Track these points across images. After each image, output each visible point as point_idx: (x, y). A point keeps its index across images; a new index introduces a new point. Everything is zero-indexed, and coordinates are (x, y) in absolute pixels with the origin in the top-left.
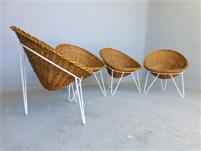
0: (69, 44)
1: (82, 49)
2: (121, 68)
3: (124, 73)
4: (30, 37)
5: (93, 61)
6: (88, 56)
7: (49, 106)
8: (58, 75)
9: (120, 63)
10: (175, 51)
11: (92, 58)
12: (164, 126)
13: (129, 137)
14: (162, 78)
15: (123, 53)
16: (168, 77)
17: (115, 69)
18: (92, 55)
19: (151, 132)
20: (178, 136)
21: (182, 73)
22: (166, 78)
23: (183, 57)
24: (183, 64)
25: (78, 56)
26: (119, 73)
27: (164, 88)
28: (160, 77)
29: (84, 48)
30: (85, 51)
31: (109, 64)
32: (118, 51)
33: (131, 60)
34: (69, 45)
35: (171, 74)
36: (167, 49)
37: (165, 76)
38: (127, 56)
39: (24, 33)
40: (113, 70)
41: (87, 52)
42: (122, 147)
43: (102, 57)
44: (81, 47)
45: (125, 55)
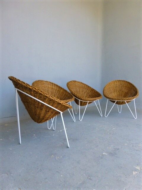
0: (42, 79)
1: (53, 84)
2: (87, 99)
3: (88, 102)
4: (29, 86)
5: (63, 93)
6: (58, 89)
7: (34, 135)
8: (48, 112)
9: (83, 93)
10: (127, 81)
11: (62, 91)
12: (126, 144)
13: (104, 153)
14: (118, 104)
15: (85, 85)
16: (123, 103)
17: (81, 99)
18: (61, 88)
19: (118, 149)
20: (137, 150)
21: (134, 99)
22: (121, 104)
23: (134, 86)
24: (134, 92)
25: (50, 90)
26: (85, 102)
27: (120, 112)
28: (117, 103)
29: (53, 83)
30: (55, 85)
31: (76, 95)
32: (81, 83)
33: (93, 90)
34: (42, 81)
35: (125, 101)
36: (120, 80)
37: (121, 102)
38: (88, 87)
39: (24, 83)
40: (79, 100)
41: (57, 85)
42: (101, 161)
43: (70, 90)
44: (51, 82)
45: (87, 85)
